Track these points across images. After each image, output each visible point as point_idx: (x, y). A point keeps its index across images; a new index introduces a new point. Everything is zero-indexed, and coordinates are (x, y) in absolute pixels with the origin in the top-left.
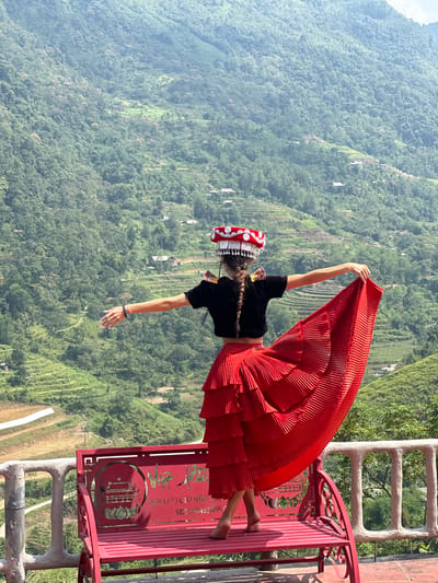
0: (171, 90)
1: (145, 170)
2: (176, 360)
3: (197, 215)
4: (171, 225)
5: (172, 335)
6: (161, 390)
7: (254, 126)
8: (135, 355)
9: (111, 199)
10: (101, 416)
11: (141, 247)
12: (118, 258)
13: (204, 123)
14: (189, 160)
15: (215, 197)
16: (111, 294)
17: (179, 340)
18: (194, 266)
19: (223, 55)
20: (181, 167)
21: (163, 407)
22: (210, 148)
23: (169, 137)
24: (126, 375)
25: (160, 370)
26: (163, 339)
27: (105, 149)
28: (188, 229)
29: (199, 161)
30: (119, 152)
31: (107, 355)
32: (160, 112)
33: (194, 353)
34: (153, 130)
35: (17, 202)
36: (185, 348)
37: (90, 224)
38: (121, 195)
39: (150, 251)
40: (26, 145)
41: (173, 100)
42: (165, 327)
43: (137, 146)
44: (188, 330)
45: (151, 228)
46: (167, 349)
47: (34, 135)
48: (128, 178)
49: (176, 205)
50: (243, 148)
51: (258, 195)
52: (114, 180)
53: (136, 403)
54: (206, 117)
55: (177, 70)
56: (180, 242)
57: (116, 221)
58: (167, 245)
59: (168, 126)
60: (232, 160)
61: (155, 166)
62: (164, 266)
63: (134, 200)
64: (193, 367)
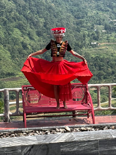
1: (89, 14)
2: (99, 76)
3: (105, 29)
4: (97, 32)
5: (98, 68)
9: (77, 24)
11: (87, 40)
12: (80, 44)
14: (103, 11)
15: (112, 23)
17: (100, 69)
18: (105, 45)
20: (100, 13)
21: (95, 91)
22: (110, 6)
23: (96, 3)
25: (94, 79)
26: (95, 69)
27: (75, 8)
28: (103, 33)
29: (106, 11)
30: (80, 9)
33: (105, 74)
35: (48, 26)
36: (102, 72)
37: (71, 33)
38: (81, 23)
39: (90, 41)
40: (50, 8)
42: (95, 65)
43: (86, 7)
44: (103, 66)
45: (91, 34)
46: (96, 72)
47: (53, 4)
48: (83, 17)
49: (99, 26)
52: (78, 18)
56: (100, 38)
57: (79, 31)
58: (96, 39)
61: (92, 13)
62: (95, 46)
63: (85, 24)
64: (105, 78)
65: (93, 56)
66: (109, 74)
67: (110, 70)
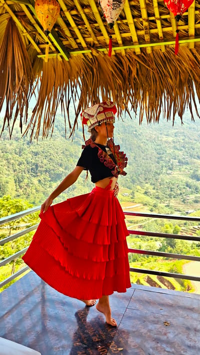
0: (175, 134)
1: (167, 152)
2: (170, 196)
3: (179, 162)
4: (172, 165)
5: (170, 190)
6: (166, 202)
7: (194, 142)
8: (160, 194)
9: (158, 158)
10: (151, 207)
11: (164, 169)
12: (158, 172)
13: (182, 141)
14: (178, 150)
15: (184, 158)
16: (156, 180)
17: (171, 191)
18: (177, 174)
19: (188, 125)
20: (176, 151)
21: (166, 206)
22: (184, 147)
23: (174, 144)
24: (158, 198)
25: (166, 197)
26: (167, 190)
27: (158, 147)
28: (177, 165)
29: (181, 150)
31: (154, 193)
32: (173, 139)
33: (175, 194)
34: (170, 143)
35: (136, 159)
36: (173, 193)
37: (152, 164)
38: (161, 157)
39: (167, 170)
40: (140, 146)
41: (176, 136)
42: (168, 188)
43: (166, 146)
44: (174, 189)
45: (167, 165)
46: (168, 193)
47: (142, 144)
48: (163, 154)
49: (174, 160)
50: (192, 147)
51: (195, 158)
52: (160, 154)
53: (159, 205)
54: (183, 140)
55: (177, 129)
56: (174, 168)
57: (159, 163)
58: (170, 169)
59: (174, 142)
60: (189, 150)
61: (170, 151)
62: (170, 174)
63: (164, 159)
64: (174, 197)
65: (168, 181)
66: (177, 195)
67: (179, 192)
